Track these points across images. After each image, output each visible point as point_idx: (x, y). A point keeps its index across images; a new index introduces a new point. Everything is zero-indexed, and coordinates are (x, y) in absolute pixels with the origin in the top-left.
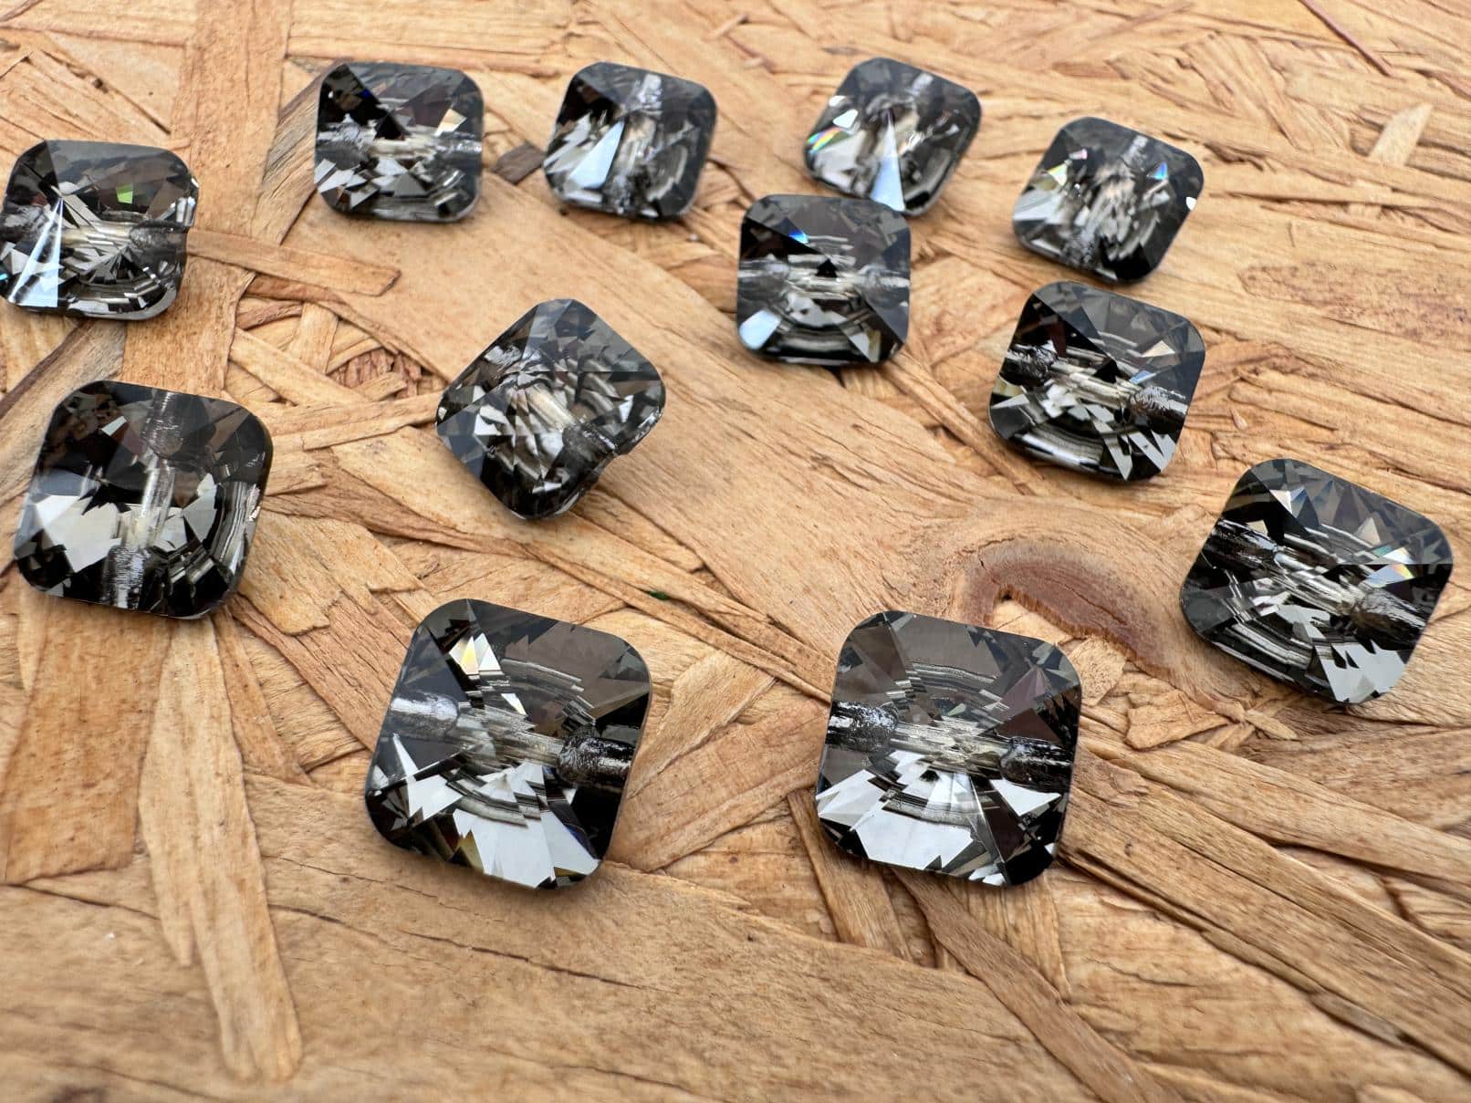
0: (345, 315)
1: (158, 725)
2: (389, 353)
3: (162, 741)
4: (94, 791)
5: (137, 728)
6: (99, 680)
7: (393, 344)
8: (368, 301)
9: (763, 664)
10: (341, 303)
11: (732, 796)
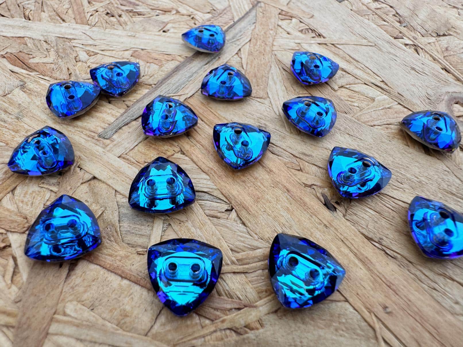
0: (301, 20)
1: (270, 80)
2: (311, 30)
3: (271, 82)
4: (259, 87)
5: (266, 80)
6: (258, 71)
7: (313, 28)
8: (307, 19)
9: (396, 100)
10: (301, 18)
11: (387, 119)
